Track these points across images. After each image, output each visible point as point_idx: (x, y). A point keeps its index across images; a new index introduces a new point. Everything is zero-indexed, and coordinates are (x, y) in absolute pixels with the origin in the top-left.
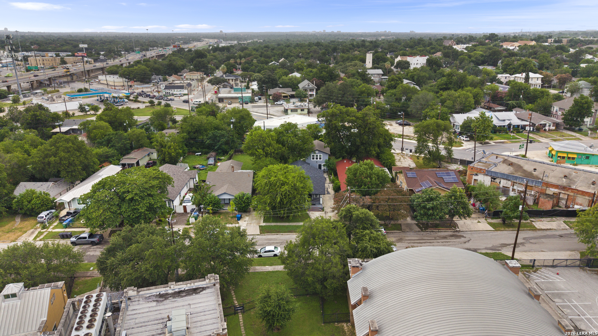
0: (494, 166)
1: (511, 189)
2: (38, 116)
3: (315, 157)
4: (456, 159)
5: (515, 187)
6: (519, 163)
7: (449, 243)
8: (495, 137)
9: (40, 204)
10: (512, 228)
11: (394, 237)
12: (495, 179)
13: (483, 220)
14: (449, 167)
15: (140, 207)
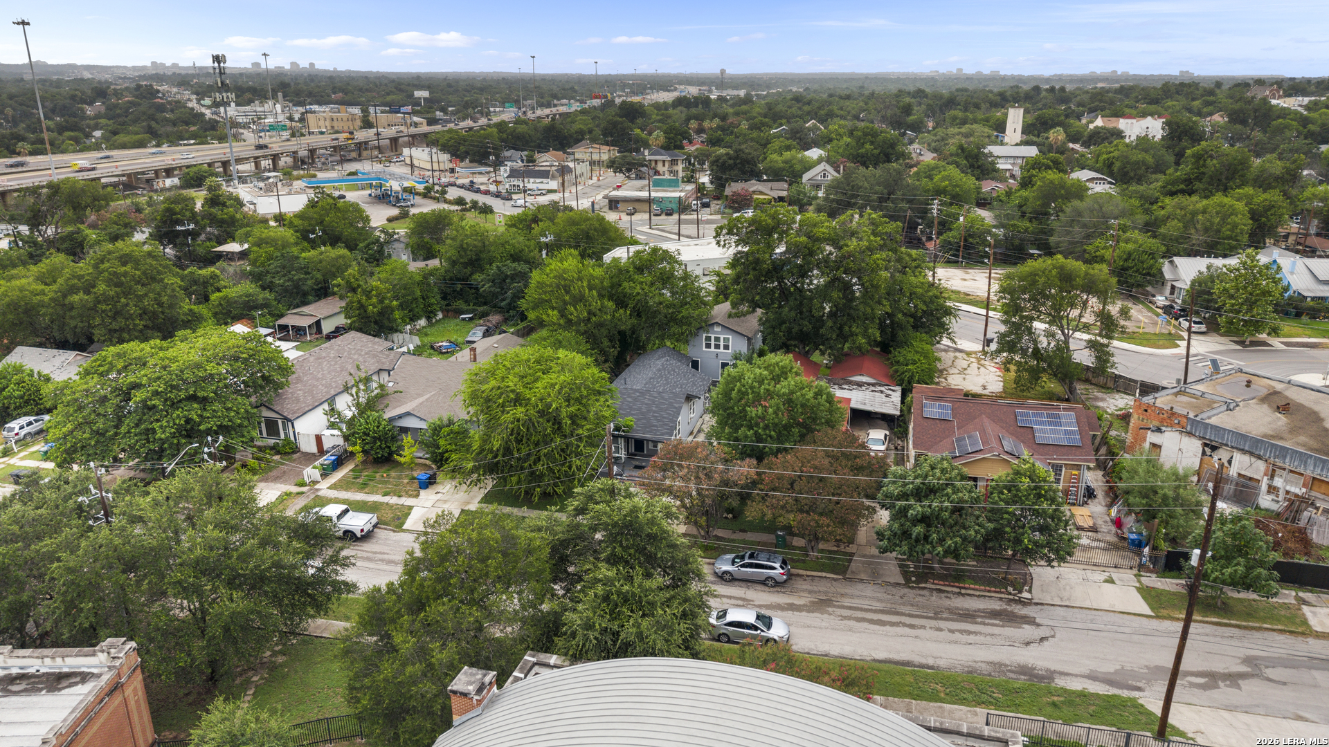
0: (1225, 407)
1: (1264, 487)
2: (175, 214)
3: (713, 343)
4: (1130, 380)
5: (1278, 482)
6: (1316, 408)
7: (972, 638)
8: (1286, 326)
9: (22, 397)
10: (1219, 616)
11: (810, 592)
12: (1214, 448)
13: (1129, 576)
14: (1103, 400)
15: (161, 427)
